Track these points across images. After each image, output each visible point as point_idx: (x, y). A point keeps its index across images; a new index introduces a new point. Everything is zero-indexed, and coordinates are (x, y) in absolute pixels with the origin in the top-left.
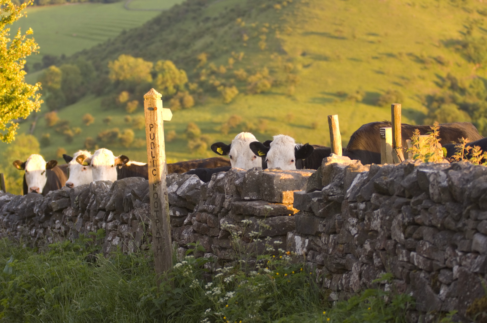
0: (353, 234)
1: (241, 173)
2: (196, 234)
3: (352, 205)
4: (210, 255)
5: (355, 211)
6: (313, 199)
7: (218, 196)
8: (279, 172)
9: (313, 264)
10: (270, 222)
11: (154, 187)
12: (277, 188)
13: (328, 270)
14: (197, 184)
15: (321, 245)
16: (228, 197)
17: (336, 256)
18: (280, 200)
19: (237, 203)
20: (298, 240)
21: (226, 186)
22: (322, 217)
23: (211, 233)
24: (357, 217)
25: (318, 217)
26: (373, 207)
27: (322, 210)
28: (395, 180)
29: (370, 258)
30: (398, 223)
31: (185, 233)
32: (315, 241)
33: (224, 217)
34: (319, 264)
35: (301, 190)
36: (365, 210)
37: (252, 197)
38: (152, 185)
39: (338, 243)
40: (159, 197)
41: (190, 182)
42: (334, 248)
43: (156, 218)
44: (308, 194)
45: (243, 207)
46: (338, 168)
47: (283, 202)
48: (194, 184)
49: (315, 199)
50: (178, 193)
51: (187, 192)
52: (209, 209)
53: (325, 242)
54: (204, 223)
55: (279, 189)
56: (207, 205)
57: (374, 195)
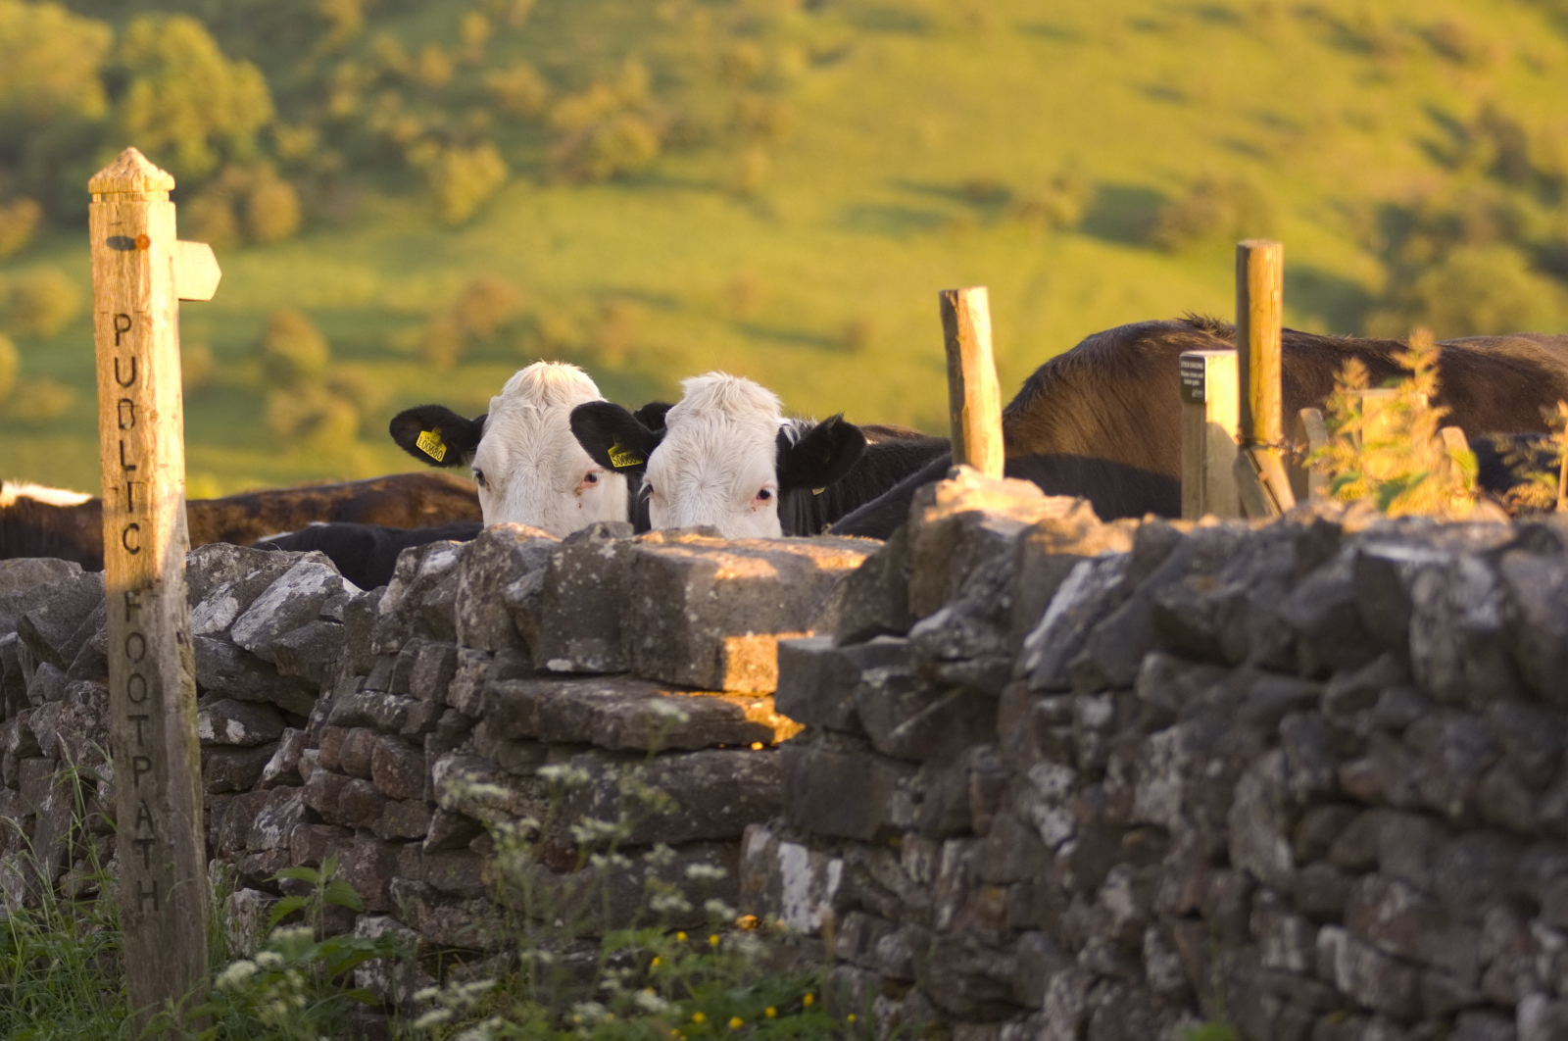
0: (1051, 842)
1: (535, 550)
2: (321, 830)
3: (1050, 704)
4: (381, 924)
5: (1061, 732)
6: (867, 676)
7: (426, 656)
8: (709, 549)
9: (861, 977)
10: (665, 776)
11: (128, 605)
12: (702, 620)
13: (933, 1005)
14: (330, 595)
15: (900, 887)
16: (472, 661)
17: (971, 942)
18: (714, 676)
19: (512, 687)
20: (794, 860)
21: (462, 607)
22: (909, 759)
23: (391, 823)
24: (1073, 763)
25: (891, 758)
26: (1146, 716)
27: (909, 729)
28: (1252, 595)
29: (1129, 950)
30: (1266, 795)
31: (269, 824)
32: (874, 871)
33: (449, 749)
34: (891, 974)
35: (811, 634)
36: (1108, 729)
37: (585, 660)
38: (122, 597)
39: (980, 882)
40: (151, 651)
41: (296, 585)
42: (961, 904)
43: (134, 751)
44: (846, 650)
45: (541, 704)
46: (985, 532)
47: (728, 685)
48: (312, 593)
49: (877, 677)
50: (240, 636)
51: (281, 633)
52: (380, 712)
53: (918, 872)
54: (356, 776)
55: (708, 625)
56: (371, 694)
57: (1151, 661)
